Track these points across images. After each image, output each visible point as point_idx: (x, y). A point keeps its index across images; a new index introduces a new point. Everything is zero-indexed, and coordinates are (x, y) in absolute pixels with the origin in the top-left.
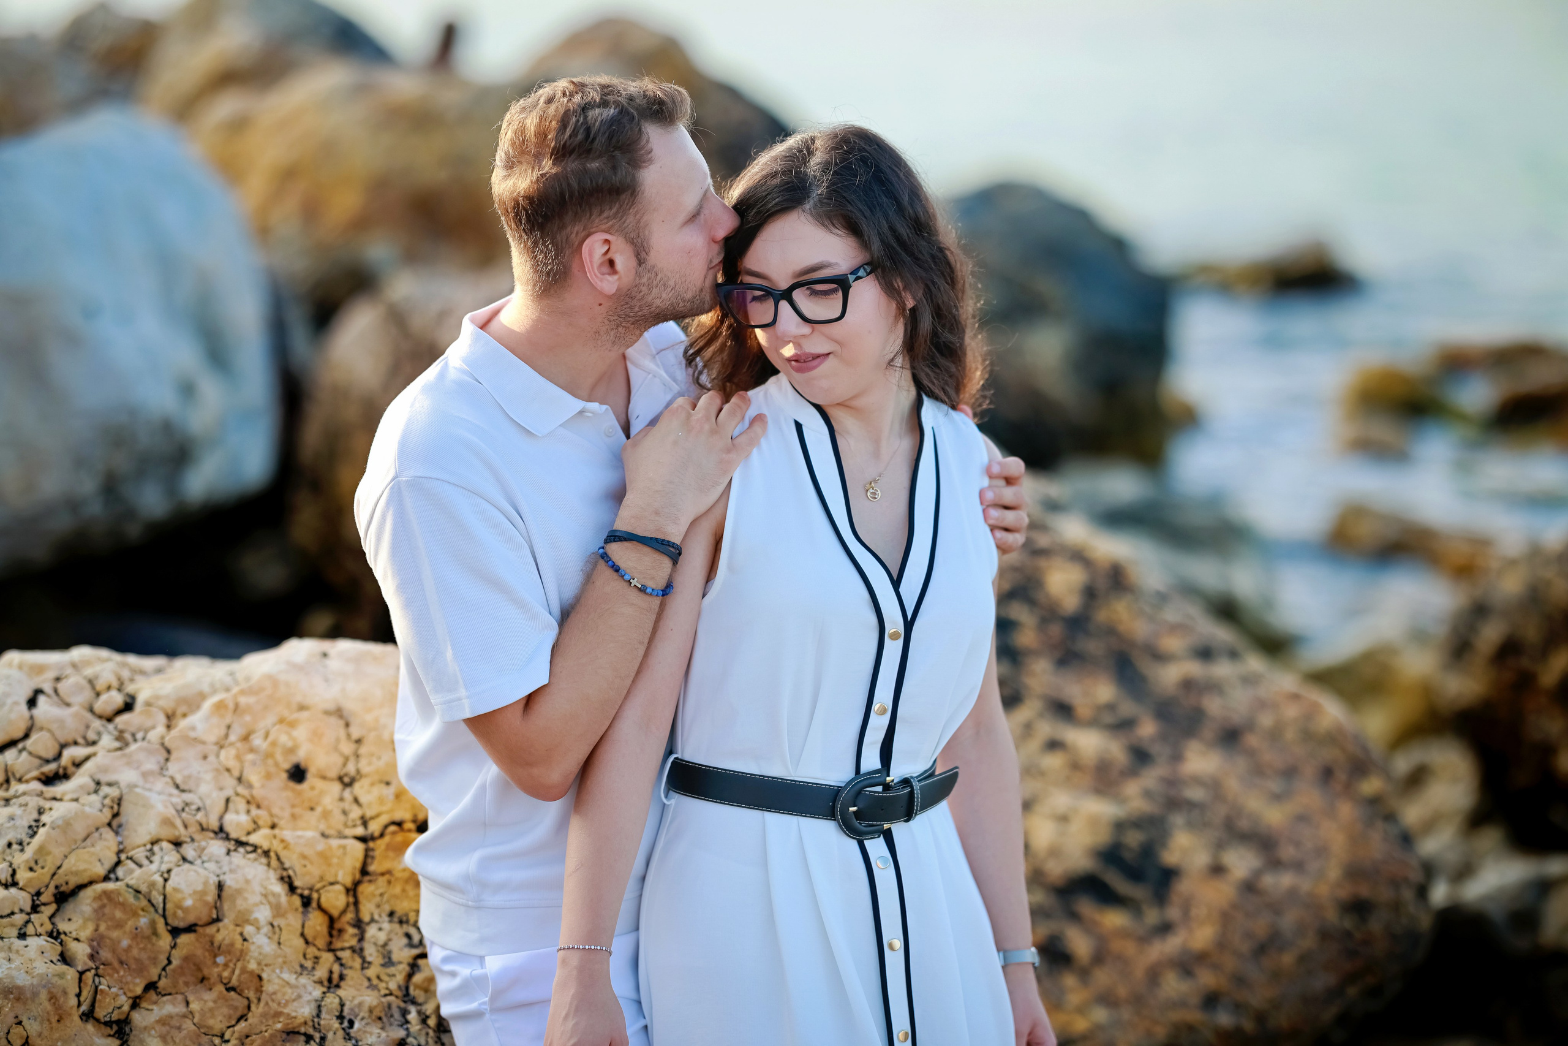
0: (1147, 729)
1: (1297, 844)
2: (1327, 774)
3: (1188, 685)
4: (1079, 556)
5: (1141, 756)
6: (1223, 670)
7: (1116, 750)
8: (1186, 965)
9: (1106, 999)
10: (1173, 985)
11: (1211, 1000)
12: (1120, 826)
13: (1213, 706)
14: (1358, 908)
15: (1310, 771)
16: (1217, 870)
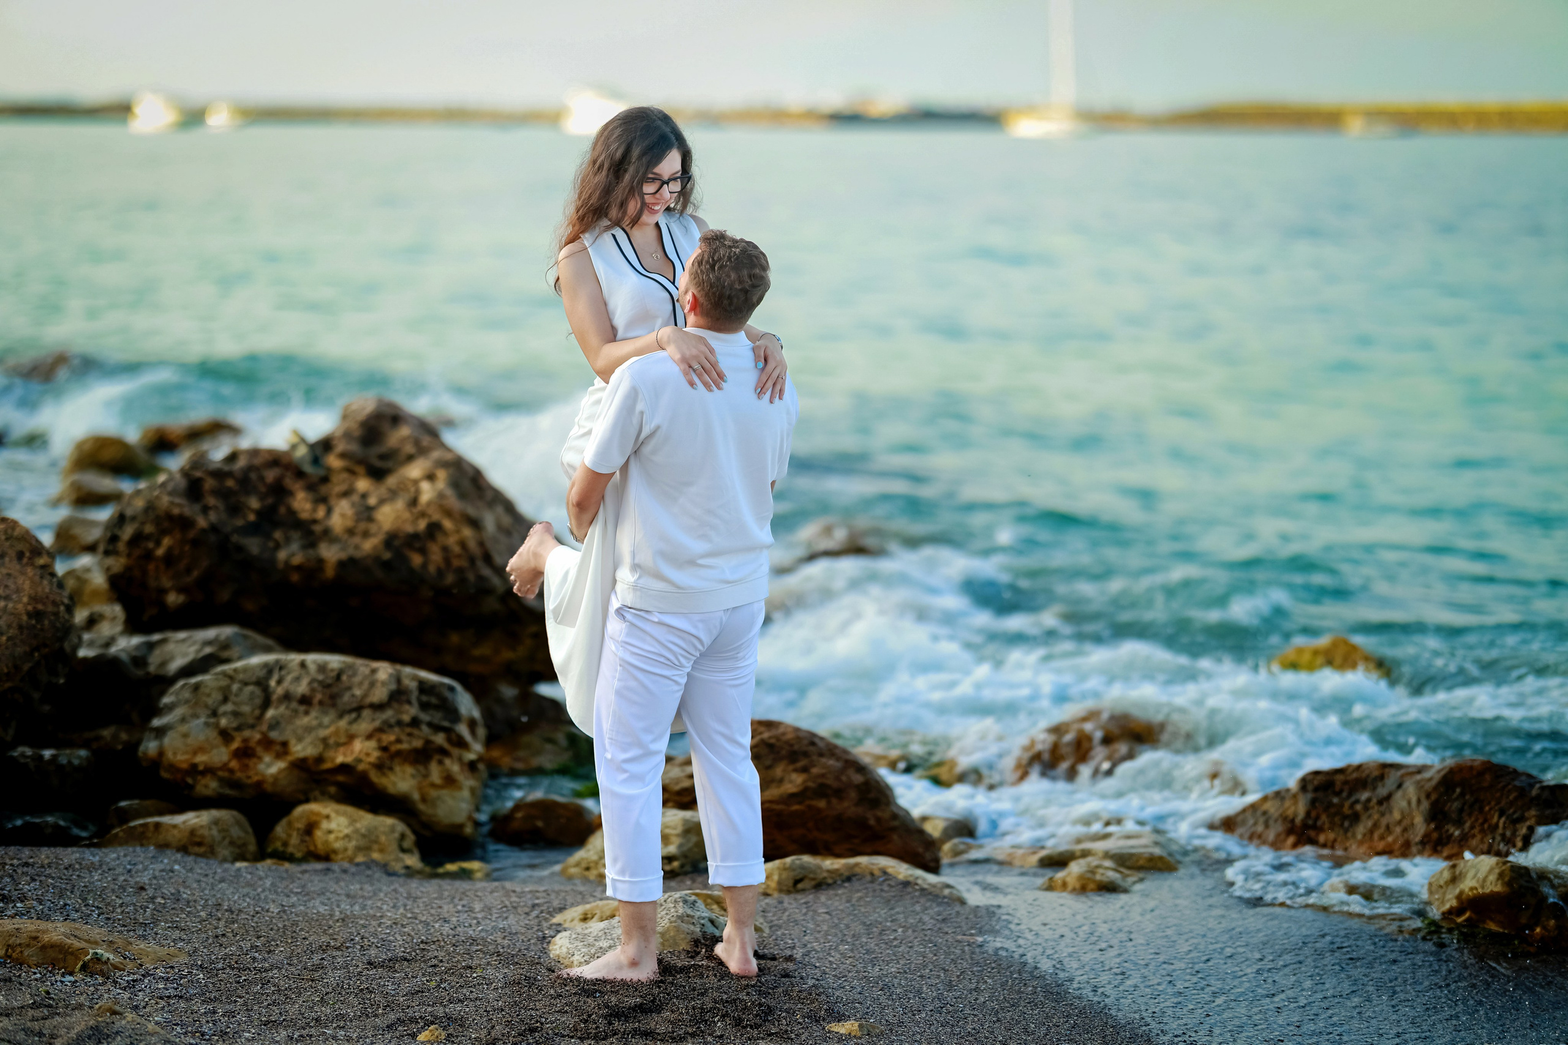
1: (6, 586)
2: (20, 555)
15: (12, 553)
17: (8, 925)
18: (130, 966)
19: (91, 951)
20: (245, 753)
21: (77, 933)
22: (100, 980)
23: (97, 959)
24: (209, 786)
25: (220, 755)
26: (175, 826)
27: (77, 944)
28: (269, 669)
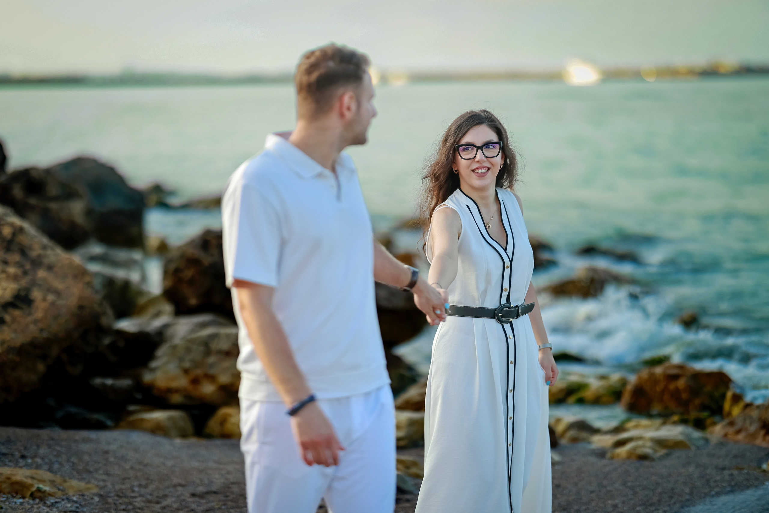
0: (28, 267)
1: (66, 293)
2: (75, 276)
3: (39, 256)
4: (12, 225)
5: (25, 273)
6: (49, 252)
7: (19, 272)
8: (36, 322)
9: (15, 331)
10: (32, 327)
11: (42, 330)
12: (19, 290)
13: (46, 261)
14: (81, 307)
15: (71, 275)
16: (44, 300)
17: (6, 471)
18: (59, 494)
19: (36, 486)
20: (195, 381)
21: (35, 476)
22: (37, 500)
23: (39, 490)
24: (176, 398)
25: (182, 382)
26: (148, 421)
27: (30, 481)
28: (214, 337)
